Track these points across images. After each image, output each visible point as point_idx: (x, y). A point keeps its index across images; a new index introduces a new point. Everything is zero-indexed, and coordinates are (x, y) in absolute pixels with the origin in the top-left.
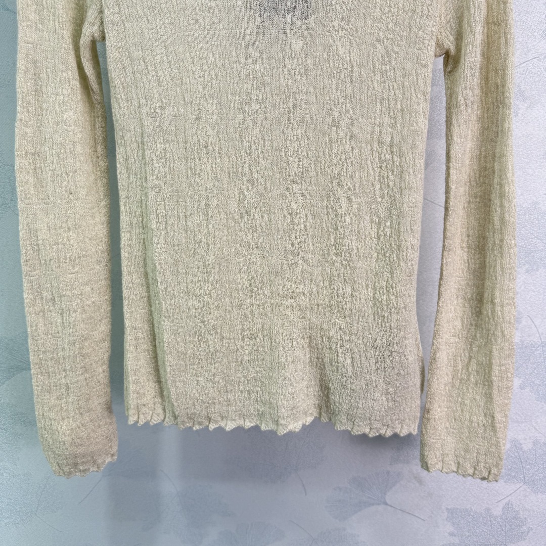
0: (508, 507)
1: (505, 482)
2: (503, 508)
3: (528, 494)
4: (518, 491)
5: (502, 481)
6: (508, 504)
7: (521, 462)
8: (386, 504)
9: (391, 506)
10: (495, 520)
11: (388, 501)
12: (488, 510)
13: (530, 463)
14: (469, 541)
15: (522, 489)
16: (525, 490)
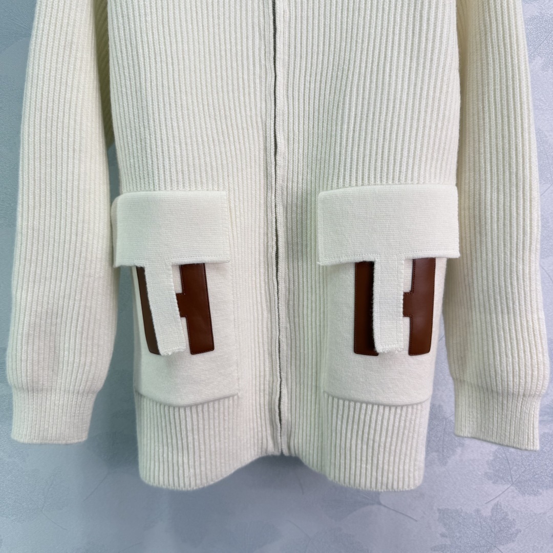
0: (497, 508)
1: (493, 483)
2: (493, 509)
3: (515, 495)
4: (506, 492)
5: (491, 482)
6: (496, 505)
7: (509, 463)
8: (380, 504)
9: (385, 506)
10: (485, 522)
11: (382, 502)
12: (478, 511)
13: (516, 464)
14: (460, 542)
15: (509, 490)
16: (513, 491)
